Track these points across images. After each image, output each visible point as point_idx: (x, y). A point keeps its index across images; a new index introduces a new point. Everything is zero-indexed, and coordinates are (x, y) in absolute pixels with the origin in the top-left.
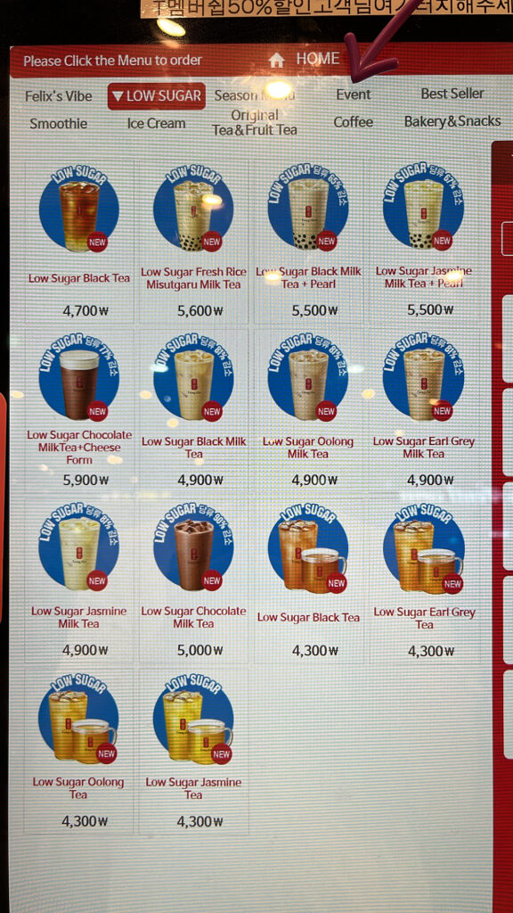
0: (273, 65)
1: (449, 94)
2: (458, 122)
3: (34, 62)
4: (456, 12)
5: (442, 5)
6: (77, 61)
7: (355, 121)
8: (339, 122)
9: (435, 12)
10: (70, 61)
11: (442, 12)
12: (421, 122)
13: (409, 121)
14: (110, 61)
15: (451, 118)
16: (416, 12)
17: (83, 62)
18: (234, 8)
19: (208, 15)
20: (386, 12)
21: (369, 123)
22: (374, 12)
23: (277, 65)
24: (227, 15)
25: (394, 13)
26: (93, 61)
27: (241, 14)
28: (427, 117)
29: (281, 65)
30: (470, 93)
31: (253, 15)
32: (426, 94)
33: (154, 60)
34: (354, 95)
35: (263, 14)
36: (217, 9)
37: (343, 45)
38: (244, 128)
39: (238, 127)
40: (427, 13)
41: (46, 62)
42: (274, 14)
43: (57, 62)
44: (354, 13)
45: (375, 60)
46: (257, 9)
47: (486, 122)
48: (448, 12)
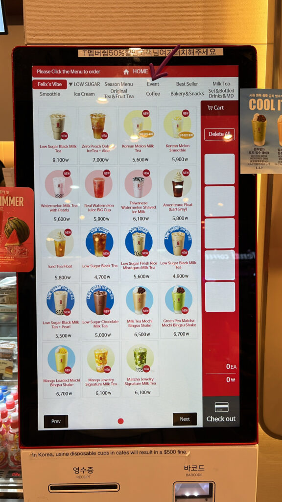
0: (125, 74)
1: (186, 84)
2: (189, 94)
3: (41, 72)
4: (188, 55)
5: (183, 52)
6: (56, 72)
7: (154, 93)
8: (148, 94)
9: (181, 55)
10: (53, 71)
11: (183, 55)
12: (176, 94)
13: (172, 94)
14: (68, 72)
15: (187, 93)
16: (174, 55)
17: (58, 72)
18: (111, 54)
19: (102, 56)
20: (164, 55)
21: (158, 94)
22: (160, 55)
23: (126, 73)
24: (109, 56)
25: (167, 56)
26: (62, 72)
27: (113, 56)
28: (178, 92)
29: (128, 74)
30: (193, 84)
31: (118, 56)
32: (178, 84)
33: (83, 72)
34: (153, 84)
35: (121, 56)
36: (105, 54)
37: (149, 67)
38: (115, 96)
39: (113, 95)
40: (178, 55)
41: (45, 72)
42: (125, 56)
43: (49, 72)
44: (153, 56)
45: (160, 73)
46: (119, 54)
47: (199, 94)
48: (185, 55)
